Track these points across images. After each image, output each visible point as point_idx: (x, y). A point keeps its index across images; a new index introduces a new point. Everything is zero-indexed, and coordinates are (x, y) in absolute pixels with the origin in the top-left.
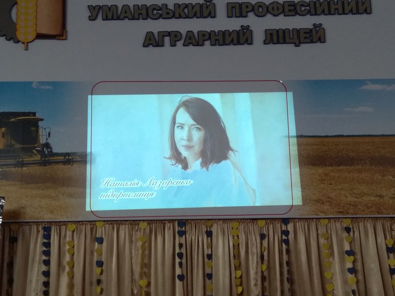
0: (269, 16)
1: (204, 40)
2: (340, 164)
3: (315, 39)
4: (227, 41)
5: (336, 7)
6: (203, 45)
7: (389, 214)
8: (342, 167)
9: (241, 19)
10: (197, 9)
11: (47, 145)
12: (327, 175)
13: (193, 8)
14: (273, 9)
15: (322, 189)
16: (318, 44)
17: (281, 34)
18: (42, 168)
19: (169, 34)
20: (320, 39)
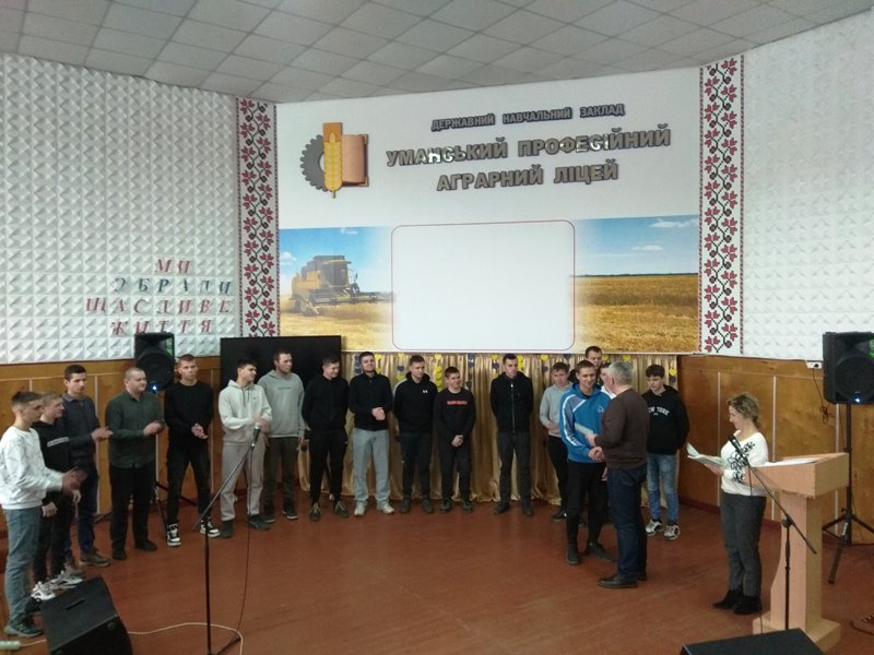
0: (561, 153)
1: (495, 182)
2: (625, 303)
3: (607, 175)
4: (518, 180)
5: (632, 139)
6: (494, 186)
7: (669, 351)
8: (625, 306)
9: (532, 157)
10: (489, 149)
11: (355, 286)
12: (609, 314)
13: (485, 148)
14: (565, 145)
15: (605, 327)
16: (611, 180)
17: (571, 171)
18: (352, 306)
19: (462, 176)
20: (611, 175)
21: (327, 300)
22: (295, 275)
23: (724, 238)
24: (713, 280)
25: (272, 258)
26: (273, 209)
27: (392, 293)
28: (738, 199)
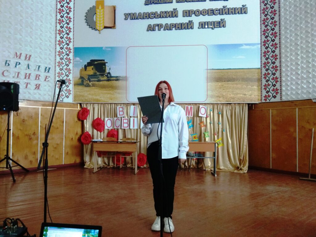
0: (201, 15)
1: (173, 28)
2: (229, 81)
4: (183, 28)
5: (232, 11)
6: (172, 30)
7: (248, 102)
8: (229, 82)
9: (189, 17)
10: (170, 13)
11: (109, 73)
12: (222, 86)
13: (168, 13)
14: (203, 12)
15: (220, 91)
16: (222, 28)
17: (206, 24)
18: (108, 82)
19: (158, 25)
20: (223, 25)
21: (96, 80)
22: (81, 68)
23: (272, 52)
24: (267, 70)
25: (71, 60)
26: (72, 37)
27: (126, 76)
28: (278, 34)
